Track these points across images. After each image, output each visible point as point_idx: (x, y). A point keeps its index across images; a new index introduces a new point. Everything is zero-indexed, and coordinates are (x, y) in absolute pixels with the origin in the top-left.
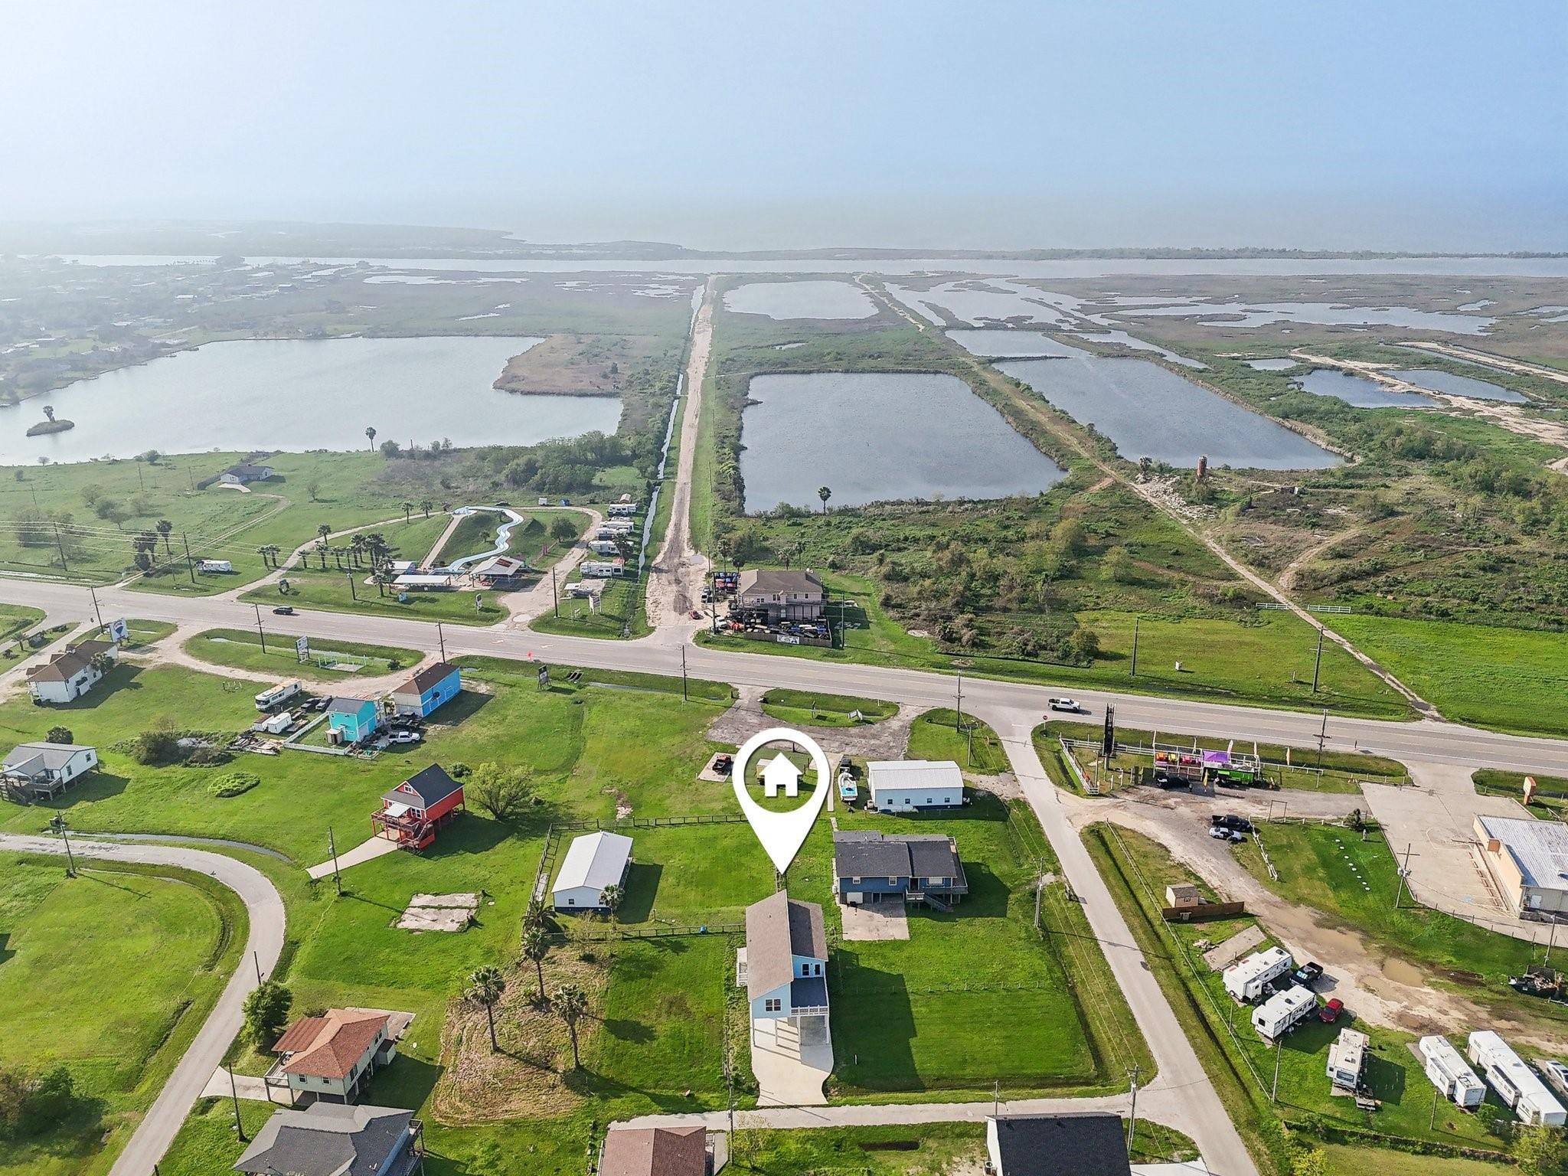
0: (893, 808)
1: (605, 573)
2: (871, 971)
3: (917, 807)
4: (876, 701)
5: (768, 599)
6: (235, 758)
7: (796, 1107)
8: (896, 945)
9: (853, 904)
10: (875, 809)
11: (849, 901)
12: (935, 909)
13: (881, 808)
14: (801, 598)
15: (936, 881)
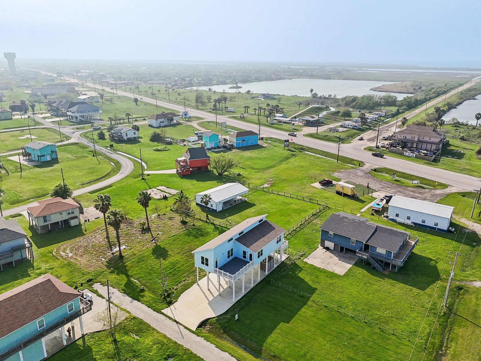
0: (398, 219)
1: (350, 127)
2: (303, 281)
3: (414, 223)
4: (435, 182)
5: (409, 137)
6: (172, 144)
7: (177, 323)
8: (333, 275)
9: (327, 249)
10: (387, 217)
11: (326, 246)
12: (374, 268)
13: (391, 217)
14: (427, 139)
15: (381, 251)
